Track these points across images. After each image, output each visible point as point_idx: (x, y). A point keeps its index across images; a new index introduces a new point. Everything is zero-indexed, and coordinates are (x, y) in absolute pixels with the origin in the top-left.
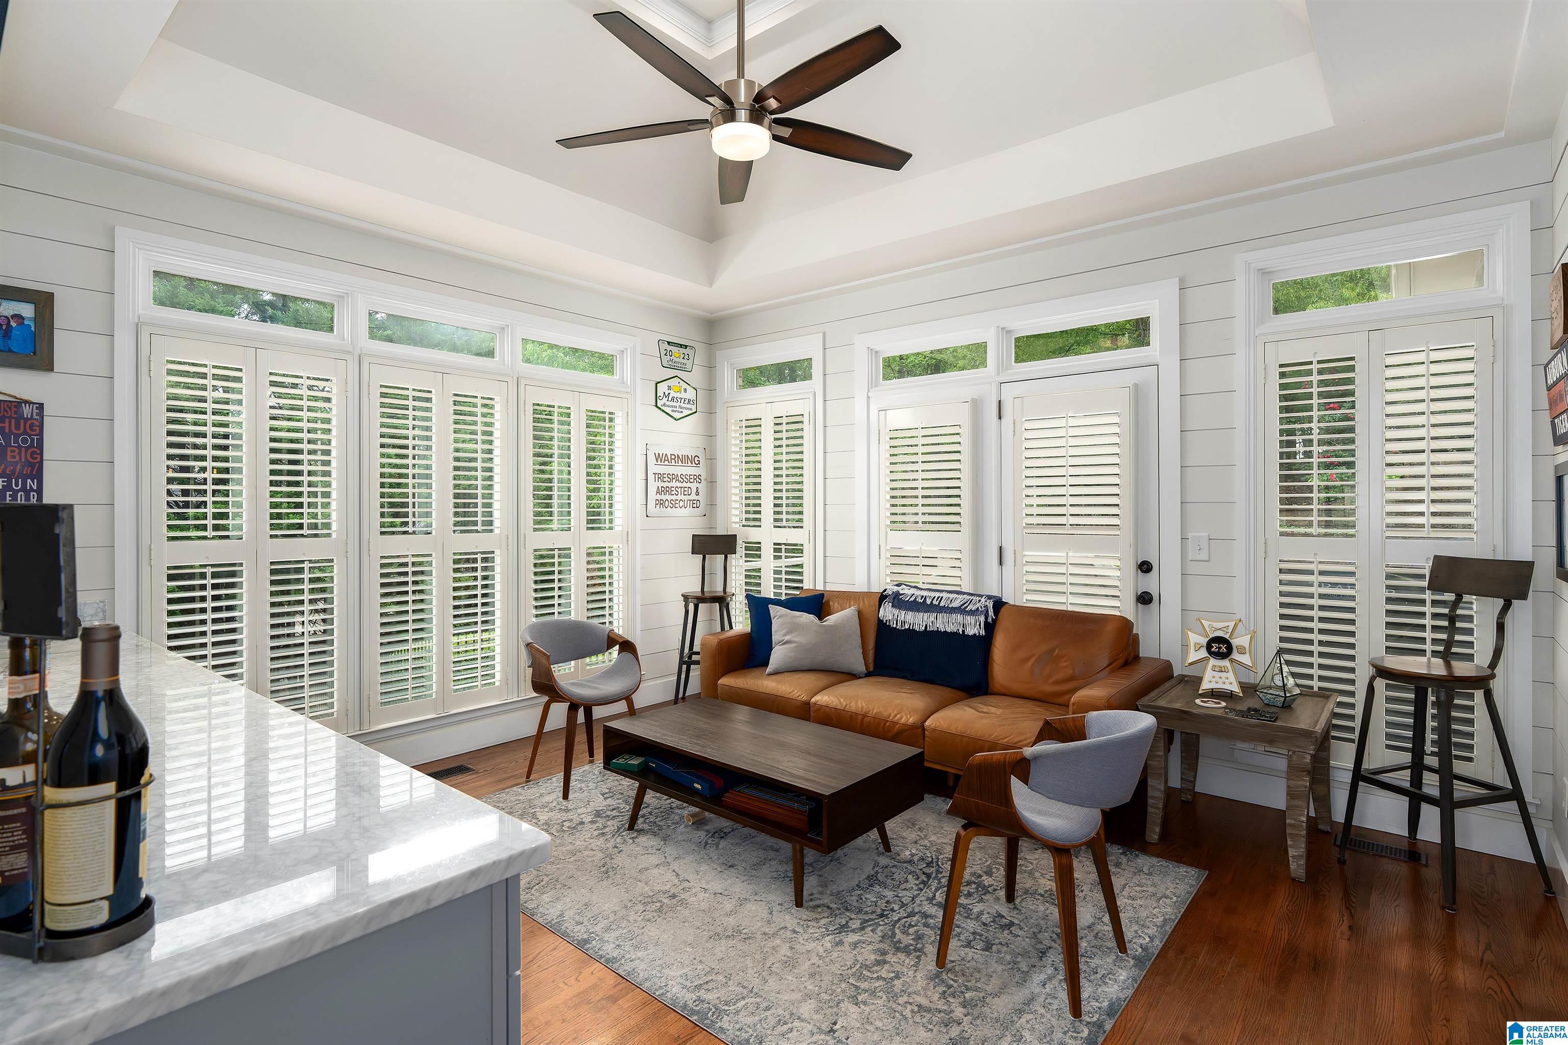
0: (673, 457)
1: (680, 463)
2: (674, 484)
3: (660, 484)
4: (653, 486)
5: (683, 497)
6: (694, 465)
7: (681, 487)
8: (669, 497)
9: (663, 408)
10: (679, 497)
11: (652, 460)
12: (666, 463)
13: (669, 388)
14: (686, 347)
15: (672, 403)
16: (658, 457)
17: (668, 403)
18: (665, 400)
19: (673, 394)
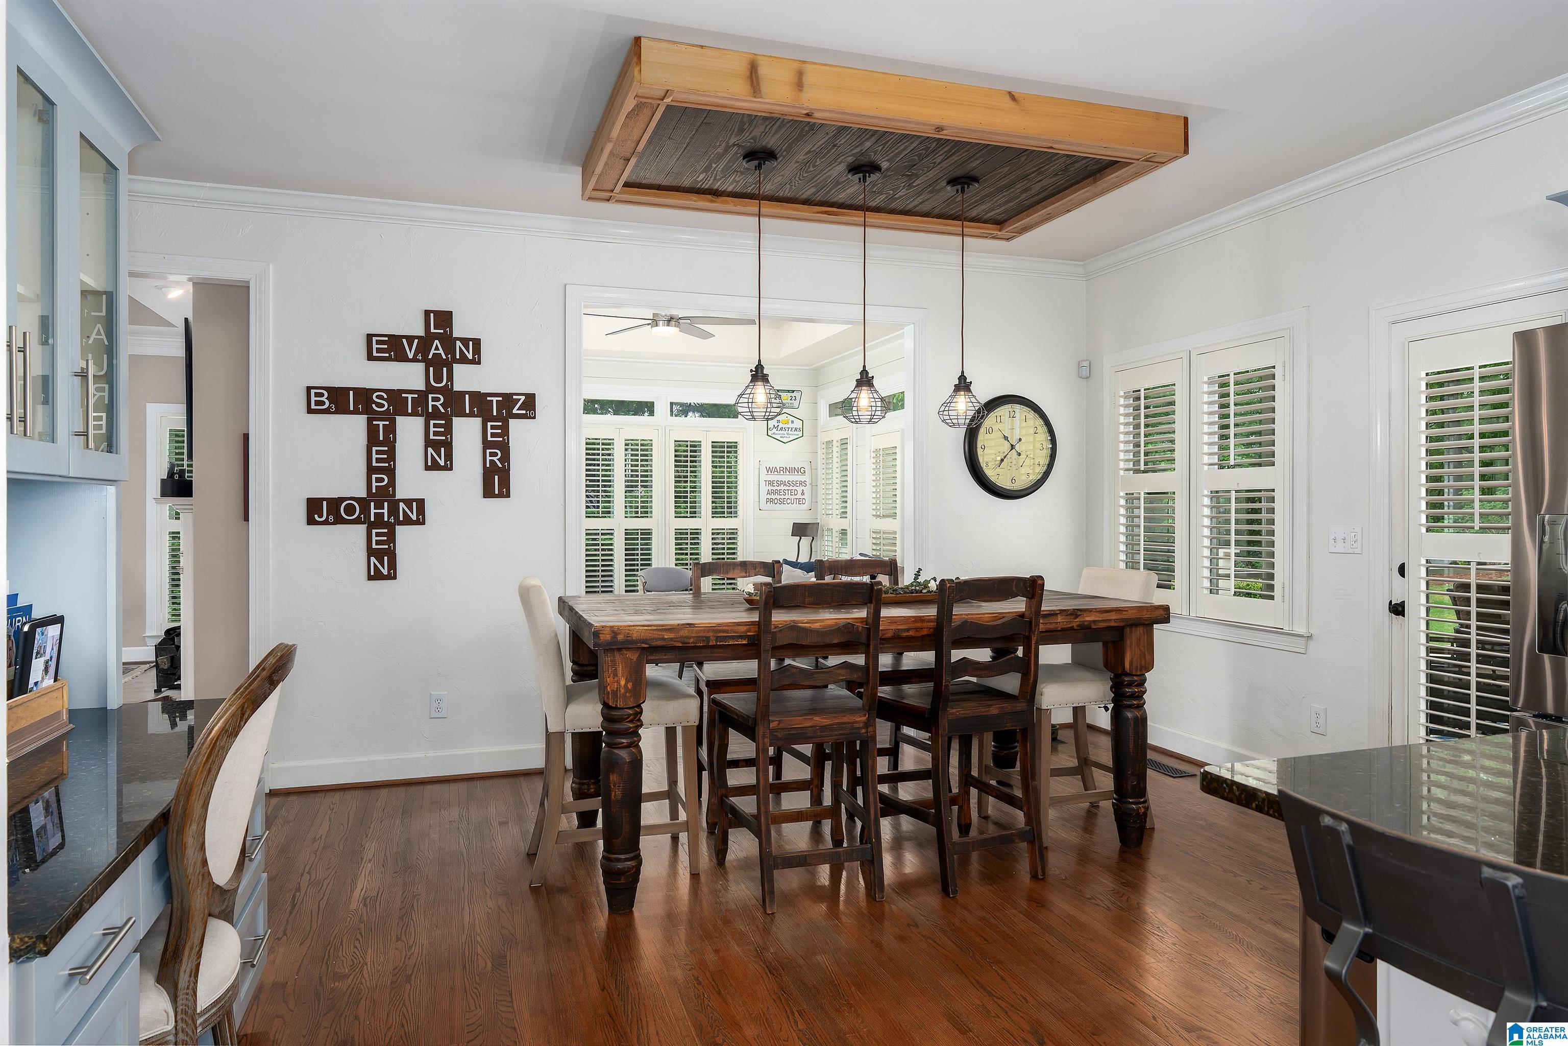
0: (782, 469)
1: (788, 473)
2: (782, 487)
3: (770, 488)
4: (764, 489)
5: (790, 497)
6: (800, 473)
7: (788, 490)
8: (779, 497)
9: (773, 436)
10: (787, 497)
11: (763, 471)
12: (776, 473)
13: (778, 422)
14: (793, 391)
15: (780, 432)
16: (769, 470)
17: (776, 432)
18: (774, 430)
19: (781, 425)
